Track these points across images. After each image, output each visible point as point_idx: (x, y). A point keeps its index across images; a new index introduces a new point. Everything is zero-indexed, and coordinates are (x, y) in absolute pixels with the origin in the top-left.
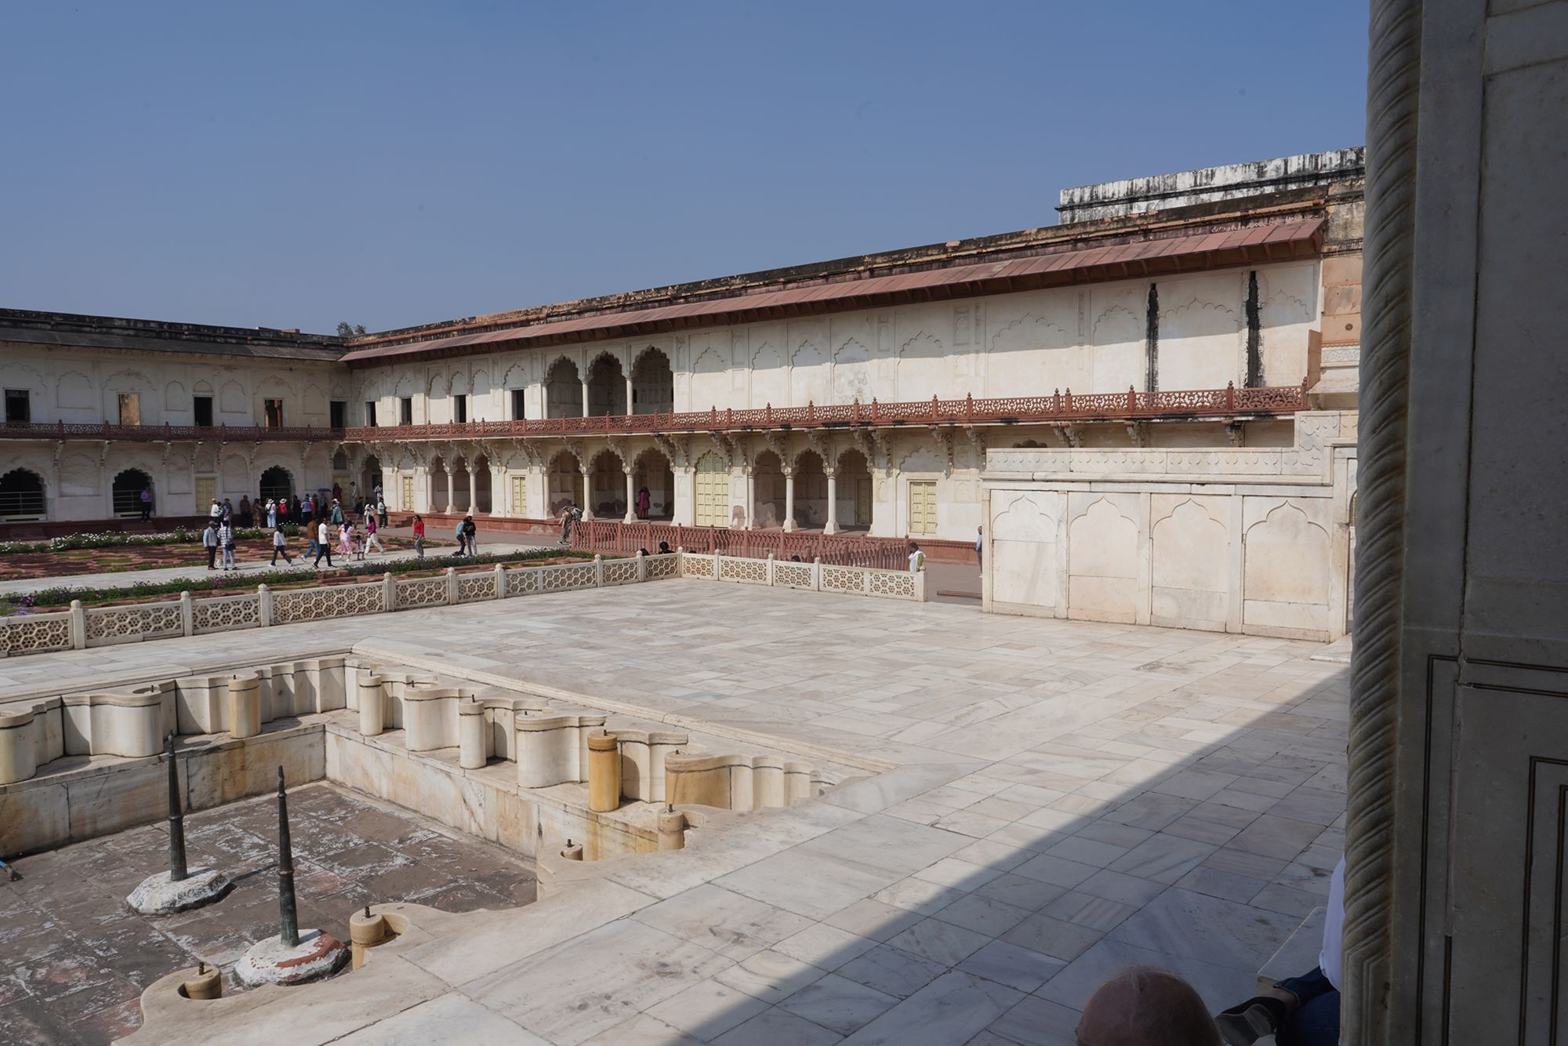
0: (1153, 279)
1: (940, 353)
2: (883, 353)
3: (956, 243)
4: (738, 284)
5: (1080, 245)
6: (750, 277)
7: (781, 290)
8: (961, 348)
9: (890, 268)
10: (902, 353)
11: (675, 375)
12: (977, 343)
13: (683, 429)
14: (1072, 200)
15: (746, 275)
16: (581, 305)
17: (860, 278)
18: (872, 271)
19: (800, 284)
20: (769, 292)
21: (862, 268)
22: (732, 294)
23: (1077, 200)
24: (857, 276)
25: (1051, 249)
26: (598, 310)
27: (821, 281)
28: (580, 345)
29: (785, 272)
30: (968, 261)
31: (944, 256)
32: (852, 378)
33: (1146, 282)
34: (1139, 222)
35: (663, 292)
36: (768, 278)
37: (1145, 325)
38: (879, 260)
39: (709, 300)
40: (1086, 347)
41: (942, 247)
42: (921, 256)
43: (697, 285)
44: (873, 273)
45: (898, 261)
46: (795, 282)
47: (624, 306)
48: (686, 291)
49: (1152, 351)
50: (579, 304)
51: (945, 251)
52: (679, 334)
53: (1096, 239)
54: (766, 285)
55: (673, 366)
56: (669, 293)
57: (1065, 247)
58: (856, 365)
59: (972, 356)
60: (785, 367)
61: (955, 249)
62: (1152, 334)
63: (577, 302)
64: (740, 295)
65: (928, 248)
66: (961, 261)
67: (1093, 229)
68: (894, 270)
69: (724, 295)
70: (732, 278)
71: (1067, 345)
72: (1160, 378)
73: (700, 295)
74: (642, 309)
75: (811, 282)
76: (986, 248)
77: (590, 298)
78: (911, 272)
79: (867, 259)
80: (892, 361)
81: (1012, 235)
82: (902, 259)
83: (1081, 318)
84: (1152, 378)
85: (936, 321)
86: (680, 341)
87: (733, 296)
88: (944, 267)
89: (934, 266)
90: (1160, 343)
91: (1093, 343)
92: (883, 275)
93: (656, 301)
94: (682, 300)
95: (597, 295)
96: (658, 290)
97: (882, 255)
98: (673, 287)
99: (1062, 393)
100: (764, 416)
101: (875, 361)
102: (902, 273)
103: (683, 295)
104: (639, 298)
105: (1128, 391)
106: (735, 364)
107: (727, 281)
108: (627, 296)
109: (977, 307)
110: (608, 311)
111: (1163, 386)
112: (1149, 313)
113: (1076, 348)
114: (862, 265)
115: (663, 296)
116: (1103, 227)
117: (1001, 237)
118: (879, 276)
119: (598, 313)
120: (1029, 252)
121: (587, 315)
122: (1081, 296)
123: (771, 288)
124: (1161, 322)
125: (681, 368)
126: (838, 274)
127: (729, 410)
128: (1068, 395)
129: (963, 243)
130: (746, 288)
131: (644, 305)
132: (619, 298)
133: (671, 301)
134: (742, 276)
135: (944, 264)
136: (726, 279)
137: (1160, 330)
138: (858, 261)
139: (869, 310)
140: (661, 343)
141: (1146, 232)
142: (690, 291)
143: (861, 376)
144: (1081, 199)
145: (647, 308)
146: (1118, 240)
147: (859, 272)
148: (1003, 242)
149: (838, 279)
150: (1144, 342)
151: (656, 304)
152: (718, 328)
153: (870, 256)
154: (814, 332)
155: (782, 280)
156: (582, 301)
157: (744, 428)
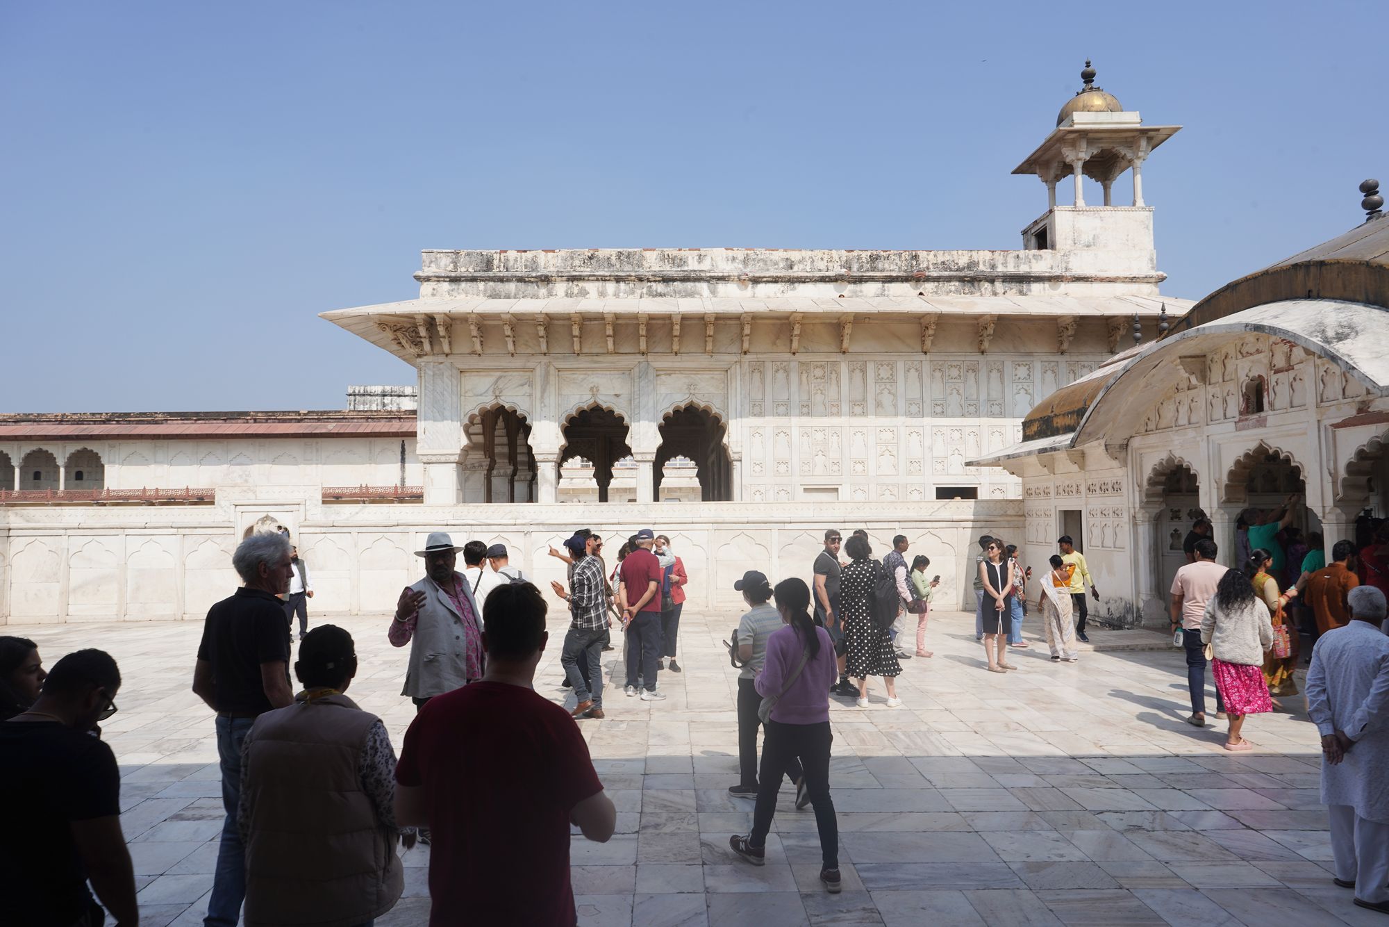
0: (403, 438)
1: (296, 463)
2: (263, 462)
3: (306, 412)
4: (160, 417)
5: (369, 420)
6: (170, 414)
7: (192, 423)
8: (308, 461)
9: (267, 420)
10: (273, 462)
11: (106, 466)
12: (317, 460)
13: (120, 499)
14: (354, 392)
15: (167, 413)
16: (18, 417)
17: (247, 423)
18: (255, 420)
19: (207, 422)
20: (184, 424)
21: (249, 418)
22: (156, 422)
23: (357, 392)
24: (246, 421)
25: (356, 420)
26: (35, 421)
27: (221, 421)
28: (17, 442)
29: (197, 414)
30: (312, 421)
31: (299, 417)
32: (241, 473)
33: (399, 440)
34: (397, 414)
35: (98, 416)
36: (184, 416)
37: (400, 458)
38: (259, 414)
39: (136, 424)
40: (372, 465)
41: (298, 413)
42: (286, 415)
43: (128, 415)
44: (255, 421)
45: (270, 416)
46: (203, 420)
47: (61, 421)
48: (118, 417)
49: (403, 467)
50: (15, 416)
51: (300, 415)
52: (111, 442)
53: (377, 418)
54: (182, 420)
55: (104, 460)
56: (103, 417)
57: (362, 420)
58: (244, 467)
59: (314, 466)
60: (195, 466)
61: (305, 414)
62: (403, 460)
63: (13, 414)
64: (162, 424)
65: (289, 412)
66: (309, 421)
67: (376, 414)
68: (269, 421)
69: (149, 422)
70: (156, 413)
71: (363, 464)
72: (406, 480)
73: (130, 421)
74: (78, 424)
75: (215, 421)
76: (322, 416)
77: (28, 413)
78: (279, 422)
79: (252, 413)
80: (267, 466)
81: (336, 412)
82: (274, 416)
83: (370, 453)
84: (403, 480)
85: (294, 448)
86: (112, 447)
87: (156, 424)
88: (299, 422)
89: (293, 421)
90: (406, 465)
91: (376, 463)
92: (262, 423)
93: (92, 421)
94: (114, 422)
95: (35, 412)
96: (93, 414)
97: (262, 412)
98: (107, 414)
99: (364, 486)
100: (184, 493)
101: (257, 466)
102: (274, 422)
103: (116, 419)
104: (75, 417)
105: (394, 486)
106: (156, 462)
107: (151, 415)
108: (63, 415)
109: (317, 443)
110: (45, 423)
111: (408, 484)
112: (401, 452)
113: (368, 465)
114: (249, 416)
115: (97, 418)
116: (381, 414)
117: (330, 412)
118: (259, 422)
119: (35, 423)
120: (344, 420)
121: (22, 423)
122: (370, 442)
123: (185, 422)
124: (406, 456)
125: (112, 462)
126: (233, 419)
127: (157, 489)
128: (367, 486)
129: (309, 412)
130: (167, 420)
131: (80, 422)
132: (56, 416)
133: (104, 422)
134: (164, 413)
135: (299, 421)
136: (151, 414)
137: (406, 460)
138: (247, 414)
139: (254, 440)
140: (93, 446)
141: (400, 418)
142: (123, 418)
143: (247, 473)
144: (359, 392)
145: (83, 424)
146: (387, 420)
147: (247, 420)
148: (331, 414)
149: (233, 421)
150: (400, 464)
151: (91, 423)
152: (143, 441)
153: (254, 412)
154: (217, 448)
155: (195, 418)
156: (19, 414)
157: (170, 499)
